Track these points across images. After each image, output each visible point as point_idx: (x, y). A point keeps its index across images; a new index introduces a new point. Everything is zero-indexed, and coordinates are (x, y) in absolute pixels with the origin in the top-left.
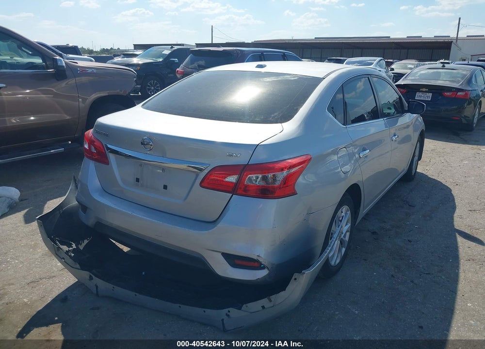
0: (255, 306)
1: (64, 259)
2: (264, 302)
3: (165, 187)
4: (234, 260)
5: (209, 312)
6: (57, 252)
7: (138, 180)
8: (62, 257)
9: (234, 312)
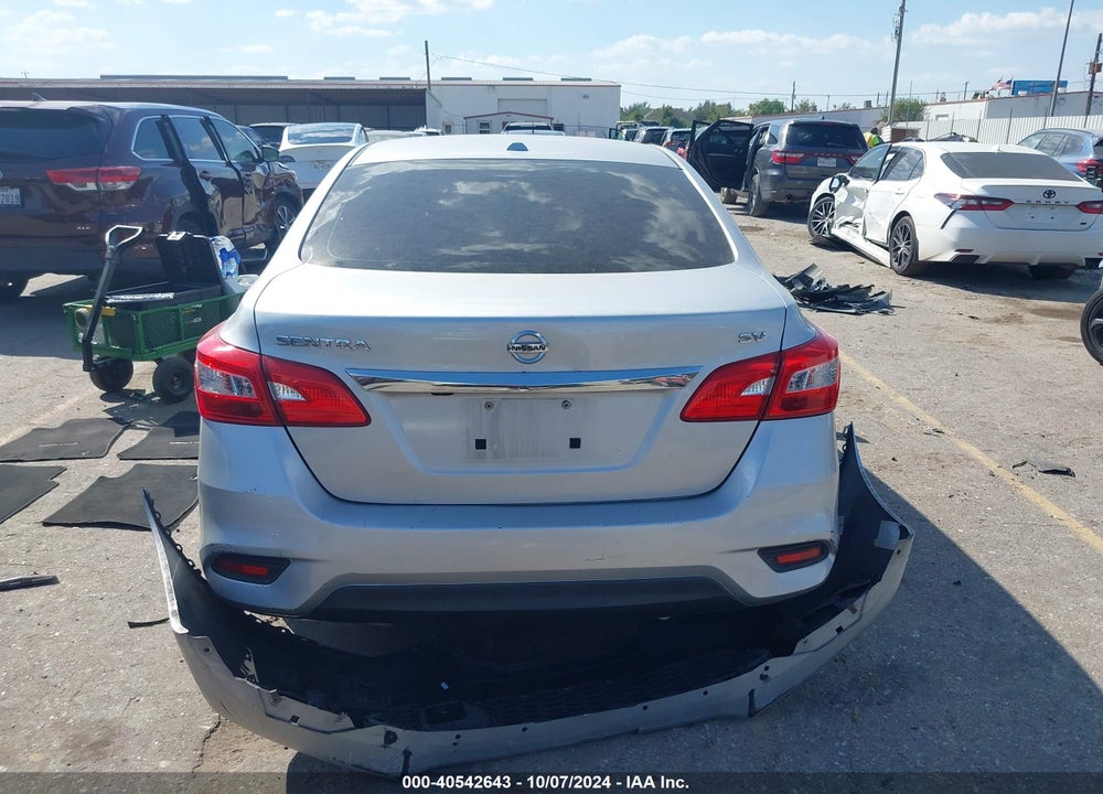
0: (822, 635)
1: (295, 719)
2: (844, 618)
3: (575, 443)
4: (780, 557)
5: (716, 689)
6: (272, 710)
7: (481, 444)
8: (289, 718)
9: (778, 666)
